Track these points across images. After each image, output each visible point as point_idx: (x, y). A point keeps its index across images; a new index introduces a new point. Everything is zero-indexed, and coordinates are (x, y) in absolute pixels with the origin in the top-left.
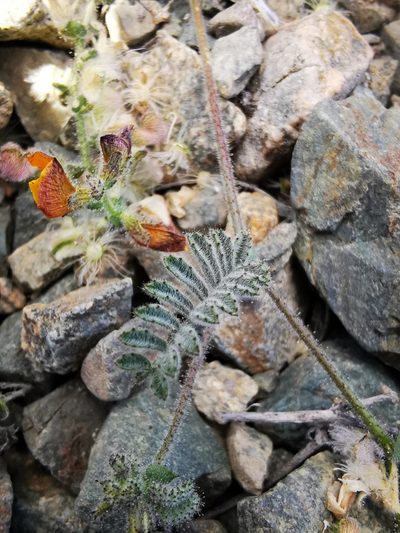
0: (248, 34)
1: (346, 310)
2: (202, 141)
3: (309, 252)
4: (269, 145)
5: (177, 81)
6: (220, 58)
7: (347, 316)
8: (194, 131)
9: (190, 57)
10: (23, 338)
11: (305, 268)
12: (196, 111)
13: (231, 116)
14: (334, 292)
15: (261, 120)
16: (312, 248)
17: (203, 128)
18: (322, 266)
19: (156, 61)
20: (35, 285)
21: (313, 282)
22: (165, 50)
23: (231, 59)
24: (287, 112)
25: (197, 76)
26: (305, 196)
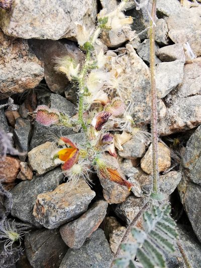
0: (179, 65)
1: (196, 222)
2: (140, 114)
3: (185, 188)
4: (175, 126)
5: (134, 79)
6: (160, 75)
7: (196, 225)
8: (137, 108)
9: (144, 69)
10: (34, 210)
11: (180, 194)
12: (141, 99)
13: (160, 108)
14: (193, 212)
15: (174, 112)
16: (187, 187)
17: (142, 108)
18: (190, 198)
19: (124, 63)
20: (40, 172)
21: (183, 203)
22: (130, 60)
23: (167, 77)
24: (191, 115)
25: (145, 81)
26: (191, 163)
